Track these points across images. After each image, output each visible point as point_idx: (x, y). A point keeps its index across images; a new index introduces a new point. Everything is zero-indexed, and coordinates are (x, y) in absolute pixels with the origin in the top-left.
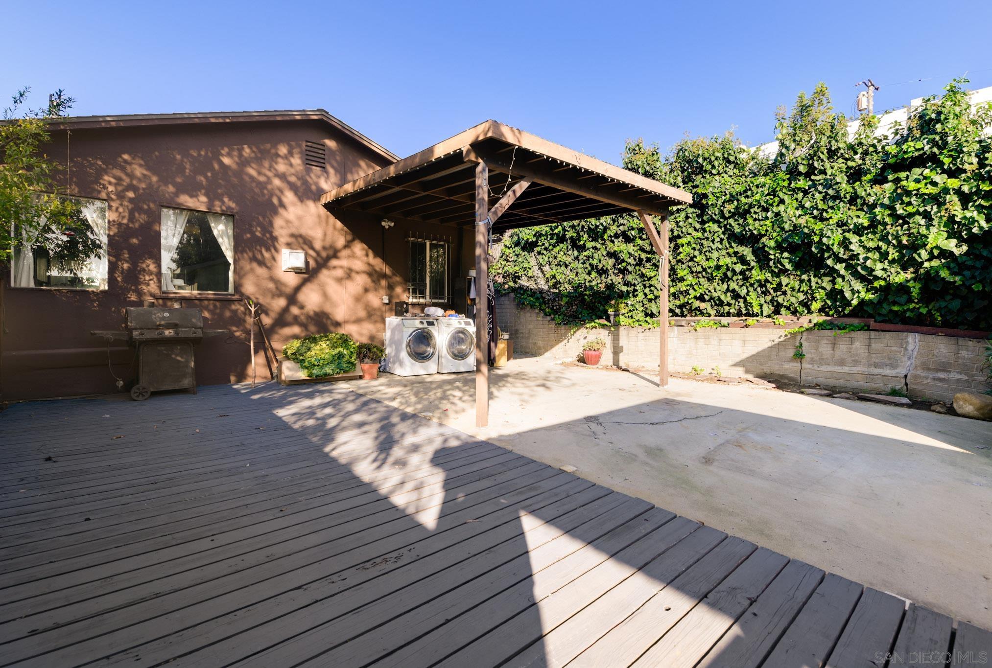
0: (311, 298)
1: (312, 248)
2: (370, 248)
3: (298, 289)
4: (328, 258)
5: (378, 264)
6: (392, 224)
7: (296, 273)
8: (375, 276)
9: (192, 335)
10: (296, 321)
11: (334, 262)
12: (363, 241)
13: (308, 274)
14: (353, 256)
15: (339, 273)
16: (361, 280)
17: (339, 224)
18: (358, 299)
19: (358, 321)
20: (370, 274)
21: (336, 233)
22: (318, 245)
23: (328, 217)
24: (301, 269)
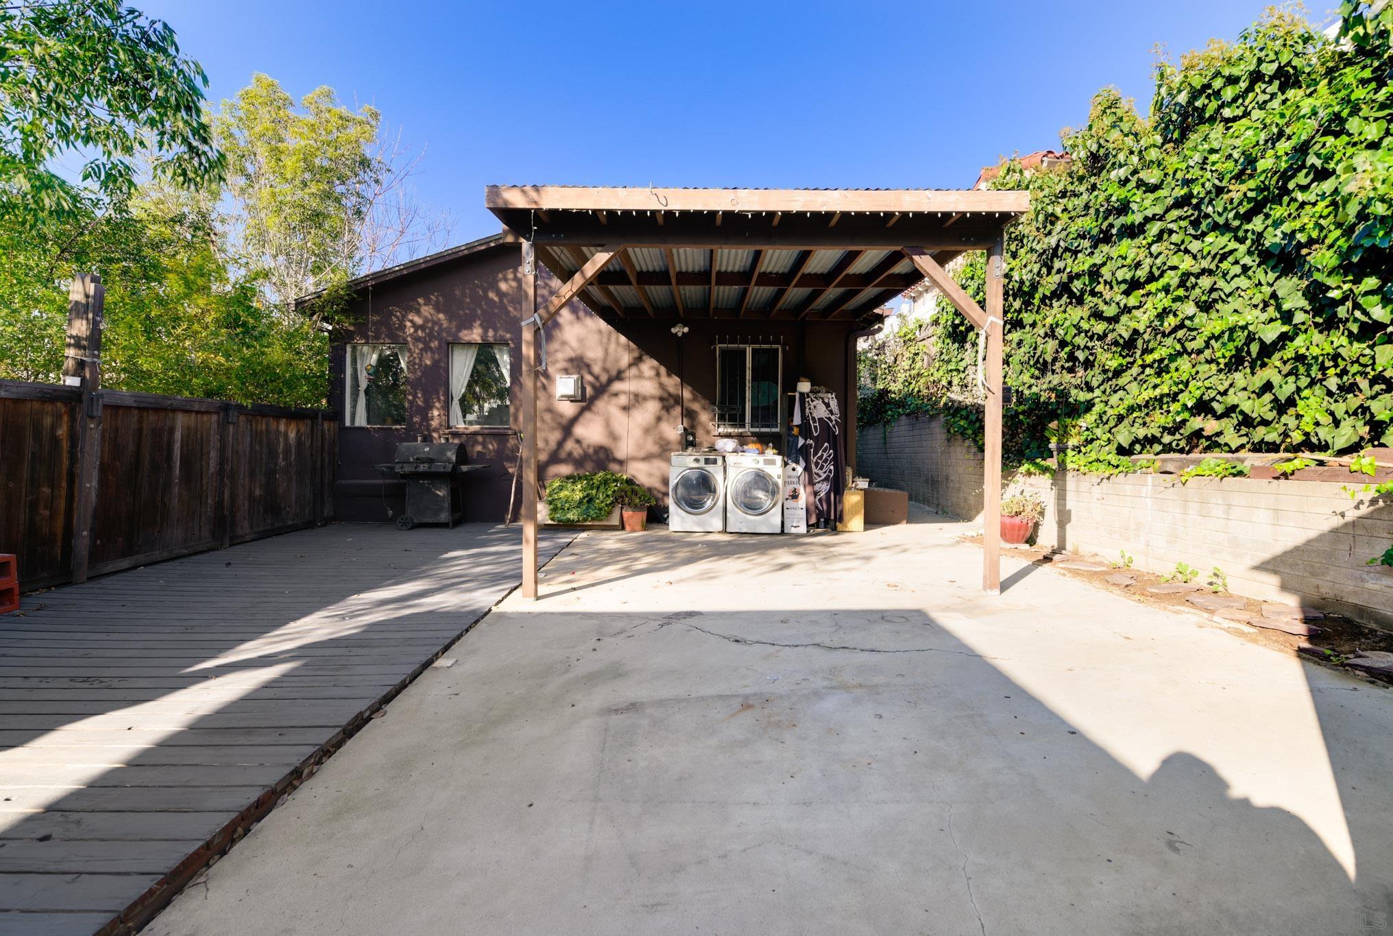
0: (591, 432)
1: (591, 373)
2: (661, 363)
3: (574, 420)
4: (610, 381)
5: (672, 383)
6: (686, 330)
7: (571, 401)
8: (668, 402)
9: (442, 470)
10: (569, 458)
11: (617, 386)
12: (653, 356)
13: (586, 400)
14: (640, 376)
15: (623, 400)
16: (653, 407)
17: (623, 339)
18: (647, 431)
19: (648, 458)
20: (661, 399)
21: (620, 350)
22: (596, 369)
23: (610, 333)
24: (574, 396)
